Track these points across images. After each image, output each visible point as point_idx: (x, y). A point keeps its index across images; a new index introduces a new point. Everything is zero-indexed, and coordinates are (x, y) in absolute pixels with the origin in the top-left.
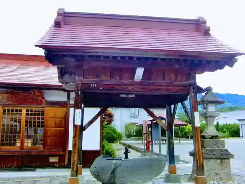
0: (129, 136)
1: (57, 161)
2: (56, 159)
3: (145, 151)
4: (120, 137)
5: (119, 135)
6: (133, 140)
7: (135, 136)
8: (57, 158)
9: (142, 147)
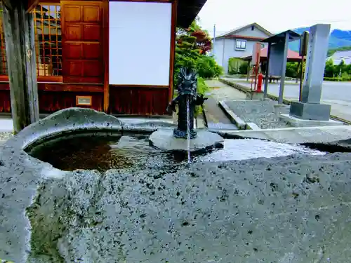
0: (232, 73)
1: (89, 103)
2: (87, 101)
3: (252, 92)
4: (217, 72)
5: (217, 68)
6: (236, 77)
7: (239, 73)
8: (90, 98)
9: (249, 86)
